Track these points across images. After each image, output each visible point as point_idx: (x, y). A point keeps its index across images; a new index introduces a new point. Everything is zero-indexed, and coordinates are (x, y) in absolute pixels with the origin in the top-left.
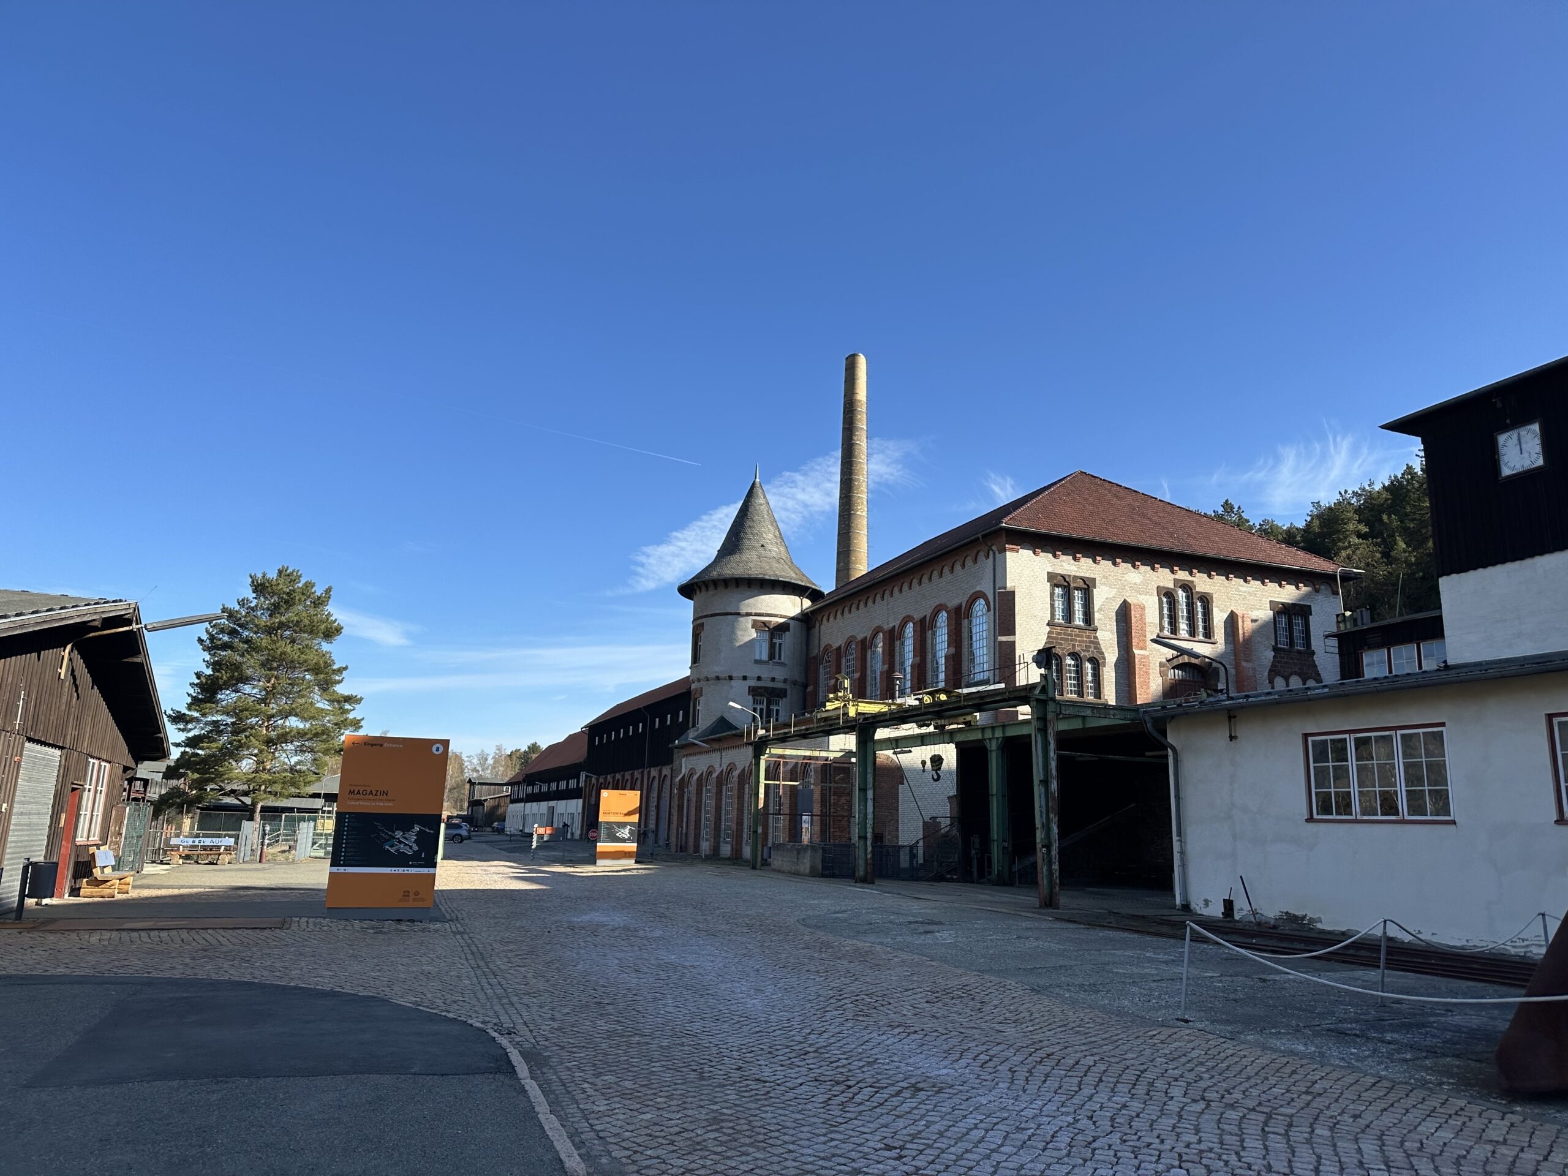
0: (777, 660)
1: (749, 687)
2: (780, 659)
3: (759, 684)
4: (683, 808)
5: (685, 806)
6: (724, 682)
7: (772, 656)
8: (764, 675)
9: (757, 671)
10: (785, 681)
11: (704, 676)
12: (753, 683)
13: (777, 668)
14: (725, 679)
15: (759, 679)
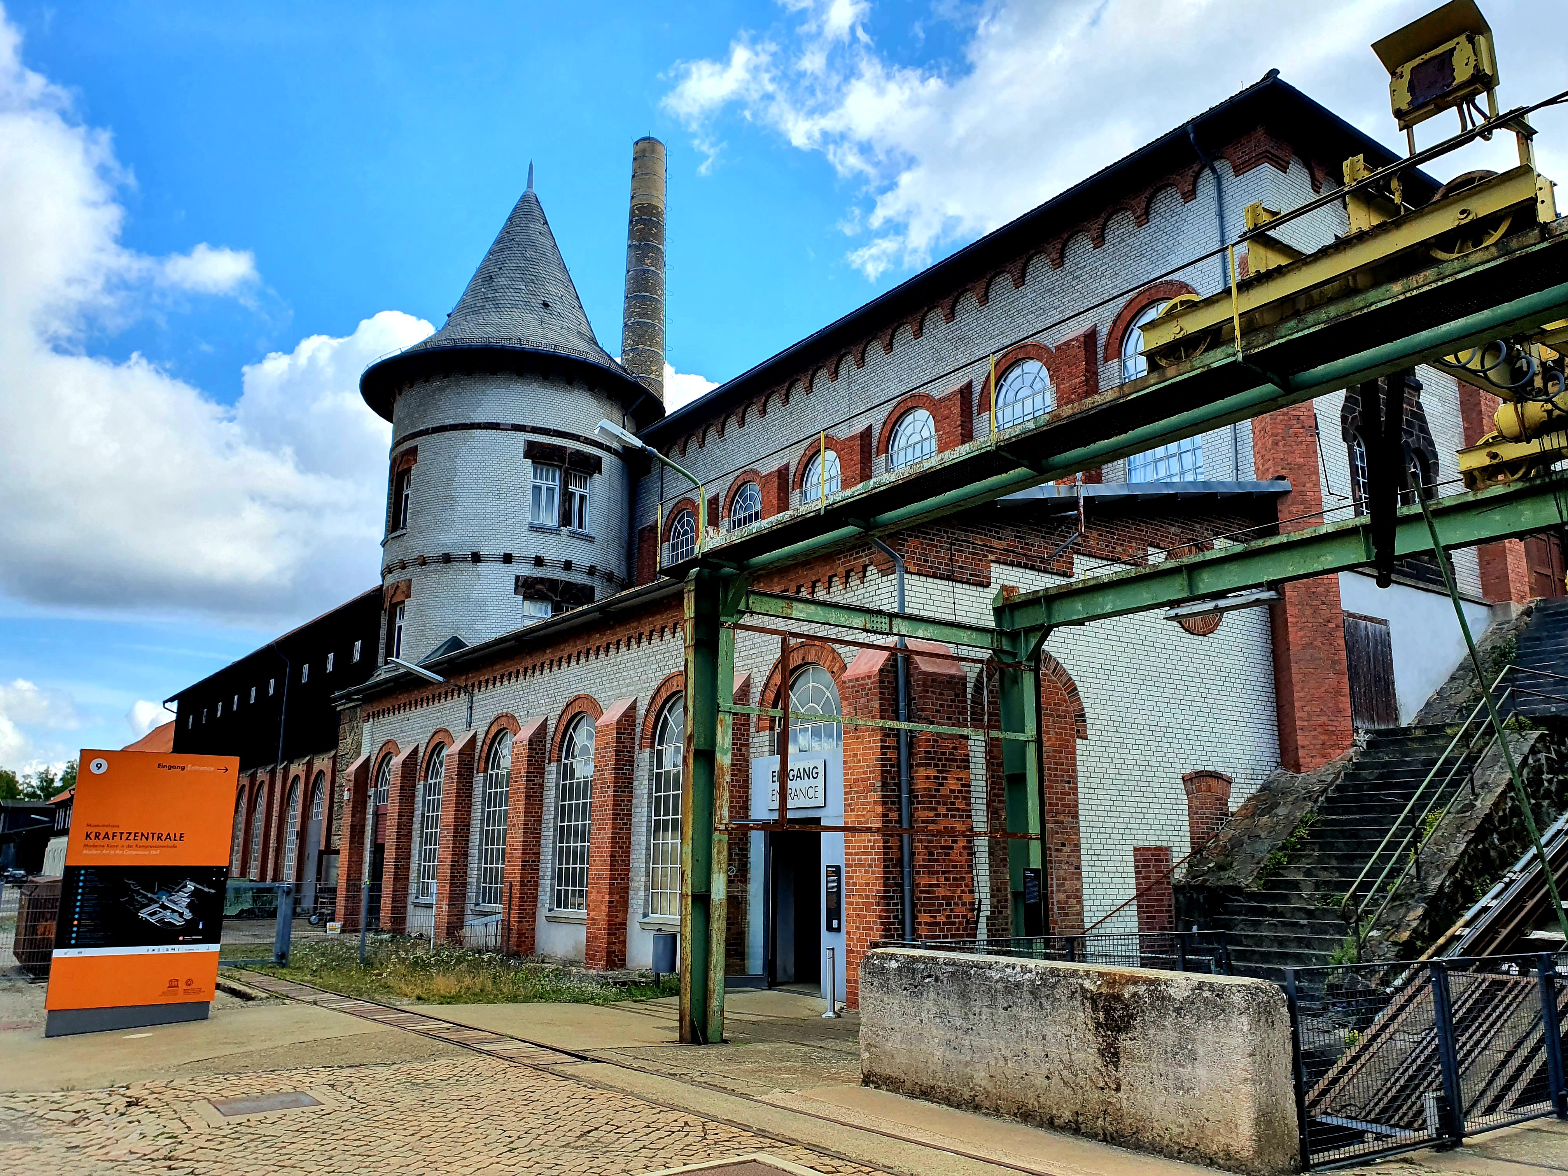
0: (574, 527)
1: (518, 578)
2: (580, 526)
3: (538, 573)
4: (362, 832)
5: (369, 829)
6: (462, 566)
7: (565, 519)
8: (549, 555)
9: (533, 545)
10: (592, 571)
11: (415, 555)
12: (527, 570)
13: (577, 542)
14: (464, 560)
15: (539, 561)
